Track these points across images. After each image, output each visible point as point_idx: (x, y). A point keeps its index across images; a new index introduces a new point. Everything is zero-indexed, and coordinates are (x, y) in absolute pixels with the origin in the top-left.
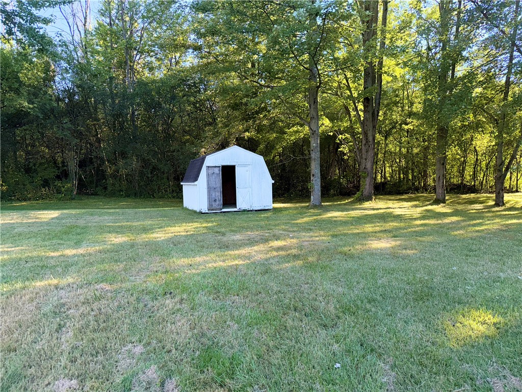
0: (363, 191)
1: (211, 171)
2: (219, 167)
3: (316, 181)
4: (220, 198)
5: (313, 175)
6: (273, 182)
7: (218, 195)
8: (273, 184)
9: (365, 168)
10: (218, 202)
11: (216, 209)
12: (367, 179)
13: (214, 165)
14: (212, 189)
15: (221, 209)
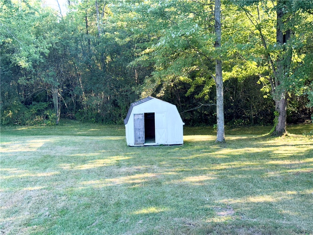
0: (276, 127)
1: (136, 117)
2: (142, 114)
3: (220, 123)
4: (143, 136)
5: (218, 118)
6: (184, 124)
7: (142, 134)
8: (183, 125)
9: (278, 108)
10: (141, 139)
11: (140, 144)
12: (279, 118)
13: (139, 113)
14: (137, 130)
15: (144, 144)
